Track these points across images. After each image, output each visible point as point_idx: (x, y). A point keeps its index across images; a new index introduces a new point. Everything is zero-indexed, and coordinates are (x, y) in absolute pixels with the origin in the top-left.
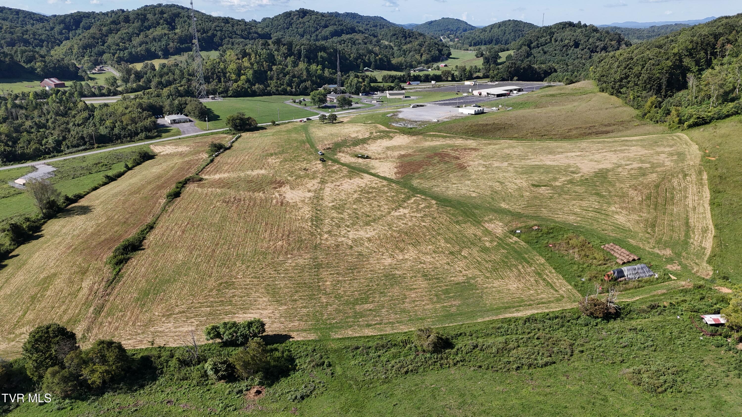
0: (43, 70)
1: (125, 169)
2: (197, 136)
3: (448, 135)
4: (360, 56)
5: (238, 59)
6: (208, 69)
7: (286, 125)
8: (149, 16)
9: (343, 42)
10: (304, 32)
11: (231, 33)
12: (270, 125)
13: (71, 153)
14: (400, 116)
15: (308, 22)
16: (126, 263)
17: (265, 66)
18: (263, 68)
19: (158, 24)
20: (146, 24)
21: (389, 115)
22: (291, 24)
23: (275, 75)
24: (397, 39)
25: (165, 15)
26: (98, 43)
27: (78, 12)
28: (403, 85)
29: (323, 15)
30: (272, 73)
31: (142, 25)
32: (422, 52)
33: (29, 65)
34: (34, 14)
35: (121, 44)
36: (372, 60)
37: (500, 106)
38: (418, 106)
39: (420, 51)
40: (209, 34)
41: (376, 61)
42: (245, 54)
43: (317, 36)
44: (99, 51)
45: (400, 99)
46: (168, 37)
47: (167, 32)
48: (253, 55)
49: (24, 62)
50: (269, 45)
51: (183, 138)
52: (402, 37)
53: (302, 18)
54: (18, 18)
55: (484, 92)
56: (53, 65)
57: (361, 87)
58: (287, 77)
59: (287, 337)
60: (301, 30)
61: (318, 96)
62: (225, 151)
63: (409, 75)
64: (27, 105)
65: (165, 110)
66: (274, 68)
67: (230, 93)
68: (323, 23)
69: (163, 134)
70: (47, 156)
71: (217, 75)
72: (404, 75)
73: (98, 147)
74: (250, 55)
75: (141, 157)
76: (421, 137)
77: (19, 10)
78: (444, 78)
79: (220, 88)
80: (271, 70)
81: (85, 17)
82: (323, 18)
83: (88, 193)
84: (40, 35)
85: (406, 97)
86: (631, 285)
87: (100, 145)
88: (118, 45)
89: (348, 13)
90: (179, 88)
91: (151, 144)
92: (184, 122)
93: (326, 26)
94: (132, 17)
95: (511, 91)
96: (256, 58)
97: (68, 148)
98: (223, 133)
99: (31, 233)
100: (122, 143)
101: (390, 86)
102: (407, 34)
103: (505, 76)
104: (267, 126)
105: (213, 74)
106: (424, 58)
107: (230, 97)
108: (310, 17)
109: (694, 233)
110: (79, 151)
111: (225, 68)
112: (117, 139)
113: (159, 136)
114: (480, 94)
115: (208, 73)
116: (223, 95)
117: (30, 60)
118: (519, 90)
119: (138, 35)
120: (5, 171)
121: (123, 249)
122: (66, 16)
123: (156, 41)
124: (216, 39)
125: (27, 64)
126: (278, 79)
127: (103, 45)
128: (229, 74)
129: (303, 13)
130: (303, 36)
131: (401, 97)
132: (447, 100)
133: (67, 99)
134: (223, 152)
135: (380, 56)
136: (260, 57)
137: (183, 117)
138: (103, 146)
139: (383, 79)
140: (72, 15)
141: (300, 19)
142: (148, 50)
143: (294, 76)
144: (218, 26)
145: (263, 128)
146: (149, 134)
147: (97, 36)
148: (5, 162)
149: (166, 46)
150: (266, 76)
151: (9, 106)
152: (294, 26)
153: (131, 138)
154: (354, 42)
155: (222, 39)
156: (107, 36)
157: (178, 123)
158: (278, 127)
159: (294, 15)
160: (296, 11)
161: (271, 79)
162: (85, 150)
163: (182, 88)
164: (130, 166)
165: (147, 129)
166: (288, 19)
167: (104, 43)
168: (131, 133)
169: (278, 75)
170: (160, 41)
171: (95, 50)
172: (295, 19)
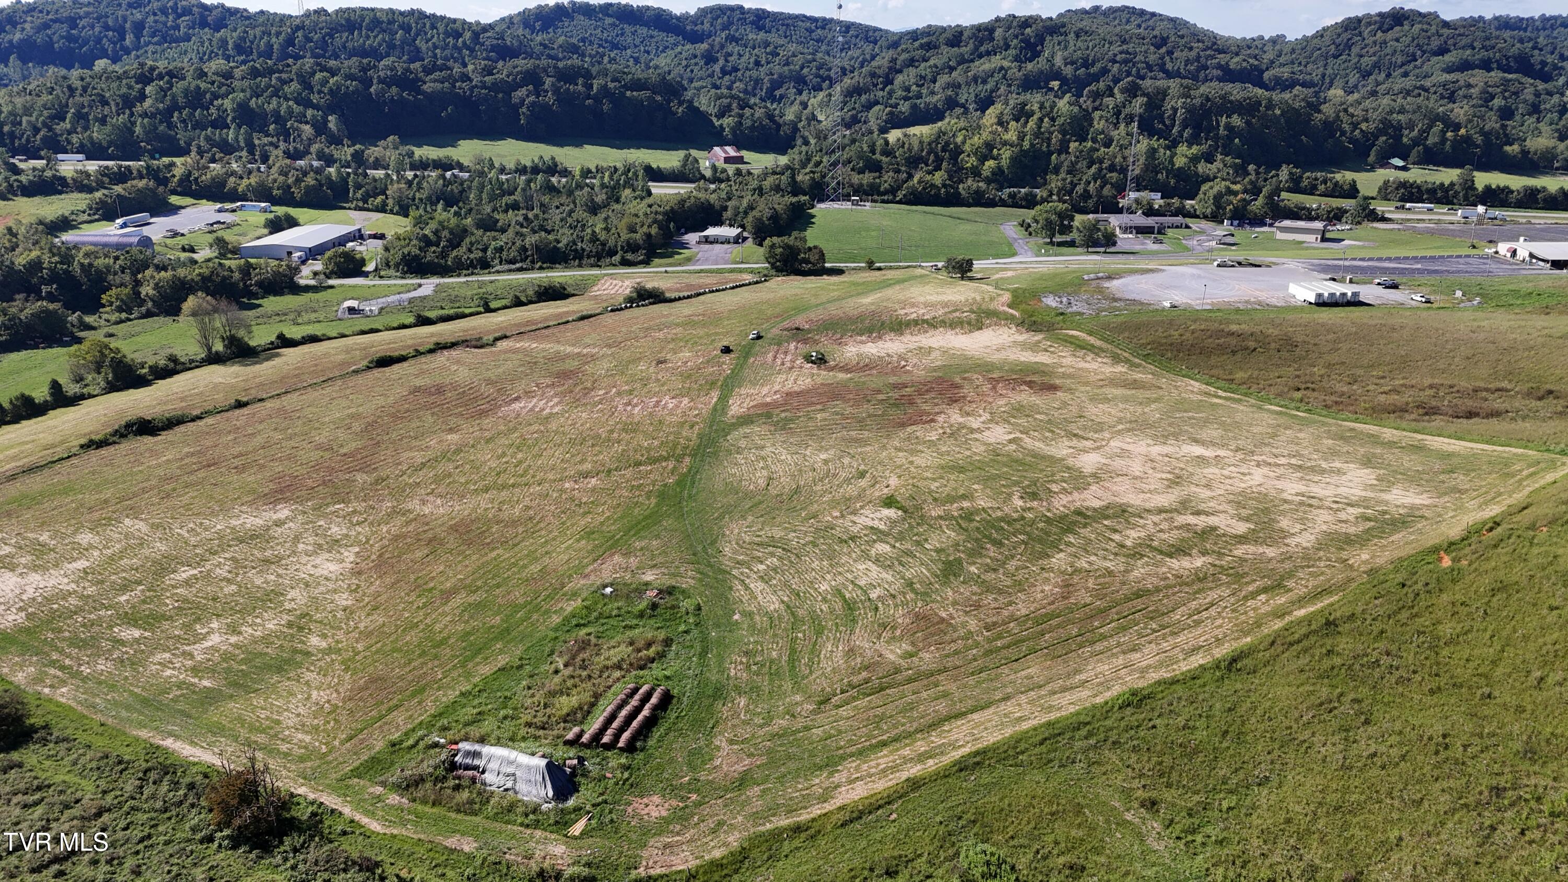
1: (482, 309)
4: (1390, 129)
5: (1001, 124)
6: (921, 143)
8: (998, 33)
9: (1416, 91)
10: (1377, 66)
12: (860, 269)
13: (496, 272)
15: (1397, 40)
16: (97, 448)
17: (1054, 141)
18: (1048, 146)
19: (1007, 47)
22: (1349, 47)
25: (1028, 30)
26: (875, 85)
29: (1446, 22)
30: (1063, 157)
31: (976, 48)
35: (914, 88)
38: (1240, 264)
41: (1444, 140)
42: (1020, 114)
43: (1405, 74)
44: (868, 100)
46: (1004, 77)
47: (1006, 64)
48: (1038, 117)
51: (673, 272)
53: (1386, 31)
55: (1524, 249)
58: (1093, 169)
60: (1367, 61)
63: (1469, 185)
66: (1073, 146)
67: (900, 195)
68: (1435, 43)
71: (936, 155)
72: (1452, 184)
73: (541, 268)
74: (1030, 114)
79: (885, 182)
80: (1064, 149)
85: (1325, 240)
87: (545, 265)
88: (908, 89)
92: (722, 243)
93: (1442, 51)
94: (966, 35)
96: (1040, 124)
97: (501, 263)
98: (751, 272)
100: (580, 266)
105: (929, 153)
107: (900, 202)
108: (1408, 27)
110: (510, 271)
111: (964, 142)
112: (574, 258)
113: (646, 262)
114: (1514, 253)
116: (886, 198)
119: (952, 69)
121: (125, 427)
123: (976, 83)
125: (718, 119)
126: (1069, 172)
127: (883, 89)
128: (964, 155)
129: (1398, 18)
130: (1366, 75)
131: (1311, 238)
135: (1463, 131)
137: (733, 232)
138: (548, 267)
141: (1379, 34)
143: (1112, 168)
146: (629, 256)
149: (992, 91)
152: (1355, 50)
153: (599, 259)
154: (1453, 93)
156: (900, 71)
157: (711, 243)
158: (877, 273)
159: (1369, 24)
160: (1381, 15)
161: (1056, 170)
162: (520, 270)
164: (495, 305)
165: (631, 247)
166: (1346, 36)
168: (603, 250)
169: (1073, 164)
170: (984, 82)
171: (864, 98)
172: (1366, 34)
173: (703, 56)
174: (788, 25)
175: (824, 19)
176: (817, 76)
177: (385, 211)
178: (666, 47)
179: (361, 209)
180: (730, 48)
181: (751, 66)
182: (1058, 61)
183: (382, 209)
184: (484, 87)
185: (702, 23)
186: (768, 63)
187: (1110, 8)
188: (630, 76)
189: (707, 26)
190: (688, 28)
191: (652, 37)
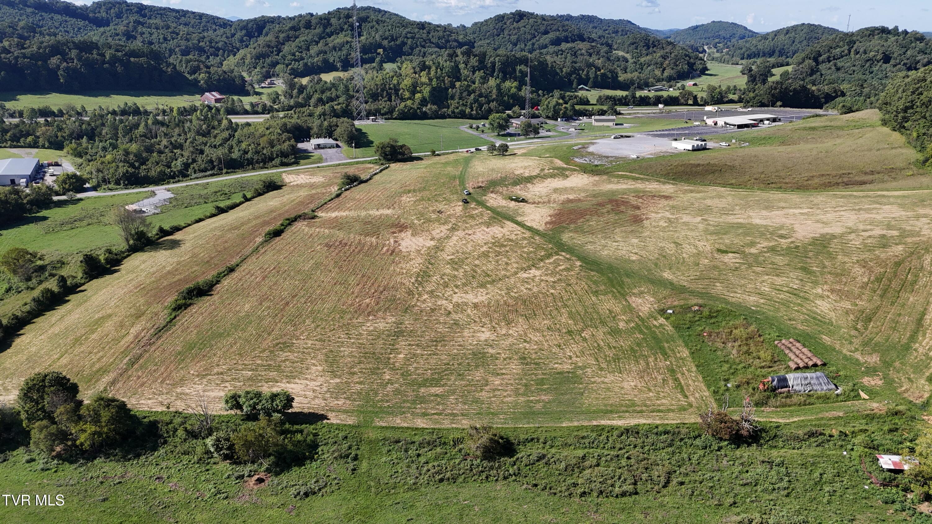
0: (206, 82)
1: (243, 200)
2: (339, 165)
3: (642, 176)
4: (575, 71)
5: (415, 73)
6: (377, 85)
7: (448, 156)
8: (333, 21)
9: (560, 52)
10: (518, 40)
11: (425, 41)
12: (428, 156)
13: (197, 178)
14: (591, 149)
15: (525, 27)
16: (185, 309)
17: (446, 82)
18: (444, 85)
19: (342, 30)
20: (328, 30)
21: (575, 148)
22: (503, 30)
23: (458, 94)
24: (636, 49)
25: (350, 20)
26: (272, 52)
27: (263, 16)
28: (618, 108)
29: (543, 18)
30: (454, 90)
31: (324, 32)
32: (665, 66)
33: (193, 77)
34: (218, 18)
35: (297, 54)
36: (592, 75)
37: (734, 141)
38: (622, 136)
39: (662, 64)
40: (398, 42)
41: (596, 76)
42: (424, 67)
43: (533, 44)
44: (272, 61)
45: (609, 126)
46: (351, 46)
47: (350, 39)
48: (434, 68)
49: (188, 73)
50: (457, 56)
51: (323, 167)
52: (644, 46)
53: (517, 22)
54: (200, 23)
55: (721, 121)
56: (218, 77)
57: (561, 110)
58: (472, 96)
59: (324, 417)
60: (514, 38)
61: (498, 120)
62: (359, 184)
63: (634, 97)
64: (169, 122)
65: (312, 132)
66: (458, 84)
67: (395, 114)
68: (543, 28)
69: (302, 161)
70: (172, 180)
71: (387, 92)
72: (627, 96)
73: (227, 173)
74: (429, 68)
75: (264, 186)
76: (605, 177)
77: (203, 14)
78: (682, 101)
79: (384, 107)
80: (453, 86)
81: (268, 22)
82: (544, 22)
83: (189, 225)
84: (217, 43)
85: (616, 125)
86: (795, 399)
87: (229, 171)
88: (294, 55)
89: (583, 16)
90: (335, 107)
91: (284, 172)
92: (329, 148)
93: (546, 33)
94: (314, 22)
95: (762, 120)
96: (436, 72)
97: (195, 172)
98: (370, 162)
99: (108, 266)
100: (253, 169)
101: (602, 110)
102: (651, 42)
103: (765, 101)
104: (425, 156)
105: (383, 90)
106: (666, 74)
107: (395, 119)
108: (527, 20)
109: (924, 335)
110: (206, 176)
111: (399, 84)
112: (248, 165)
113: (297, 163)
114: (716, 124)
115: (377, 89)
116: (387, 116)
117: (194, 70)
118: (774, 120)
119: (317, 43)
120: (123, 194)
121: (188, 293)
122: (249, 21)
123: (335, 50)
124: (406, 49)
126: (460, 99)
127: (278, 55)
128: (401, 91)
129: (520, 16)
130: (515, 45)
131: (611, 124)
132: (666, 130)
133: (212, 116)
134: (356, 186)
135: (602, 71)
136: (441, 70)
137: (330, 141)
138: (232, 172)
139: (598, 101)
140: (255, 19)
141: (515, 23)
142: (325, 61)
143: (481, 95)
144: (411, 33)
145: (419, 159)
146: (285, 160)
147: (273, 44)
148: (127, 185)
149: (347, 56)
150: (447, 94)
151: (150, 122)
152: (506, 32)
153: (265, 164)
154: (575, 53)
155: (412, 48)
156: (283, 44)
157: (323, 148)
158: (437, 158)
159: (508, 19)
160: (512, 13)
161: (453, 98)
162: (212, 175)
163: (339, 107)
164: (249, 196)
165: (284, 154)
166: (500, 24)
167: (279, 51)
168: (266, 158)
169: (461, 93)
170: (340, 50)
171: (268, 60)
172: (508, 23)
173: (124, 35)
174: (161, 14)
175: (183, 11)
176: (212, 47)
177: (37, 147)
178: (80, 29)
179: (15, 147)
180: (140, 29)
181: (161, 41)
182: (378, 37)
183: (34, 145)
184: (25, 56)
185: (99, 12)
186: (173, 39)
187: (362, 7)
188: (127, 48)
189: (104, 15)
190: (91, 15)
191: (66, 21)
